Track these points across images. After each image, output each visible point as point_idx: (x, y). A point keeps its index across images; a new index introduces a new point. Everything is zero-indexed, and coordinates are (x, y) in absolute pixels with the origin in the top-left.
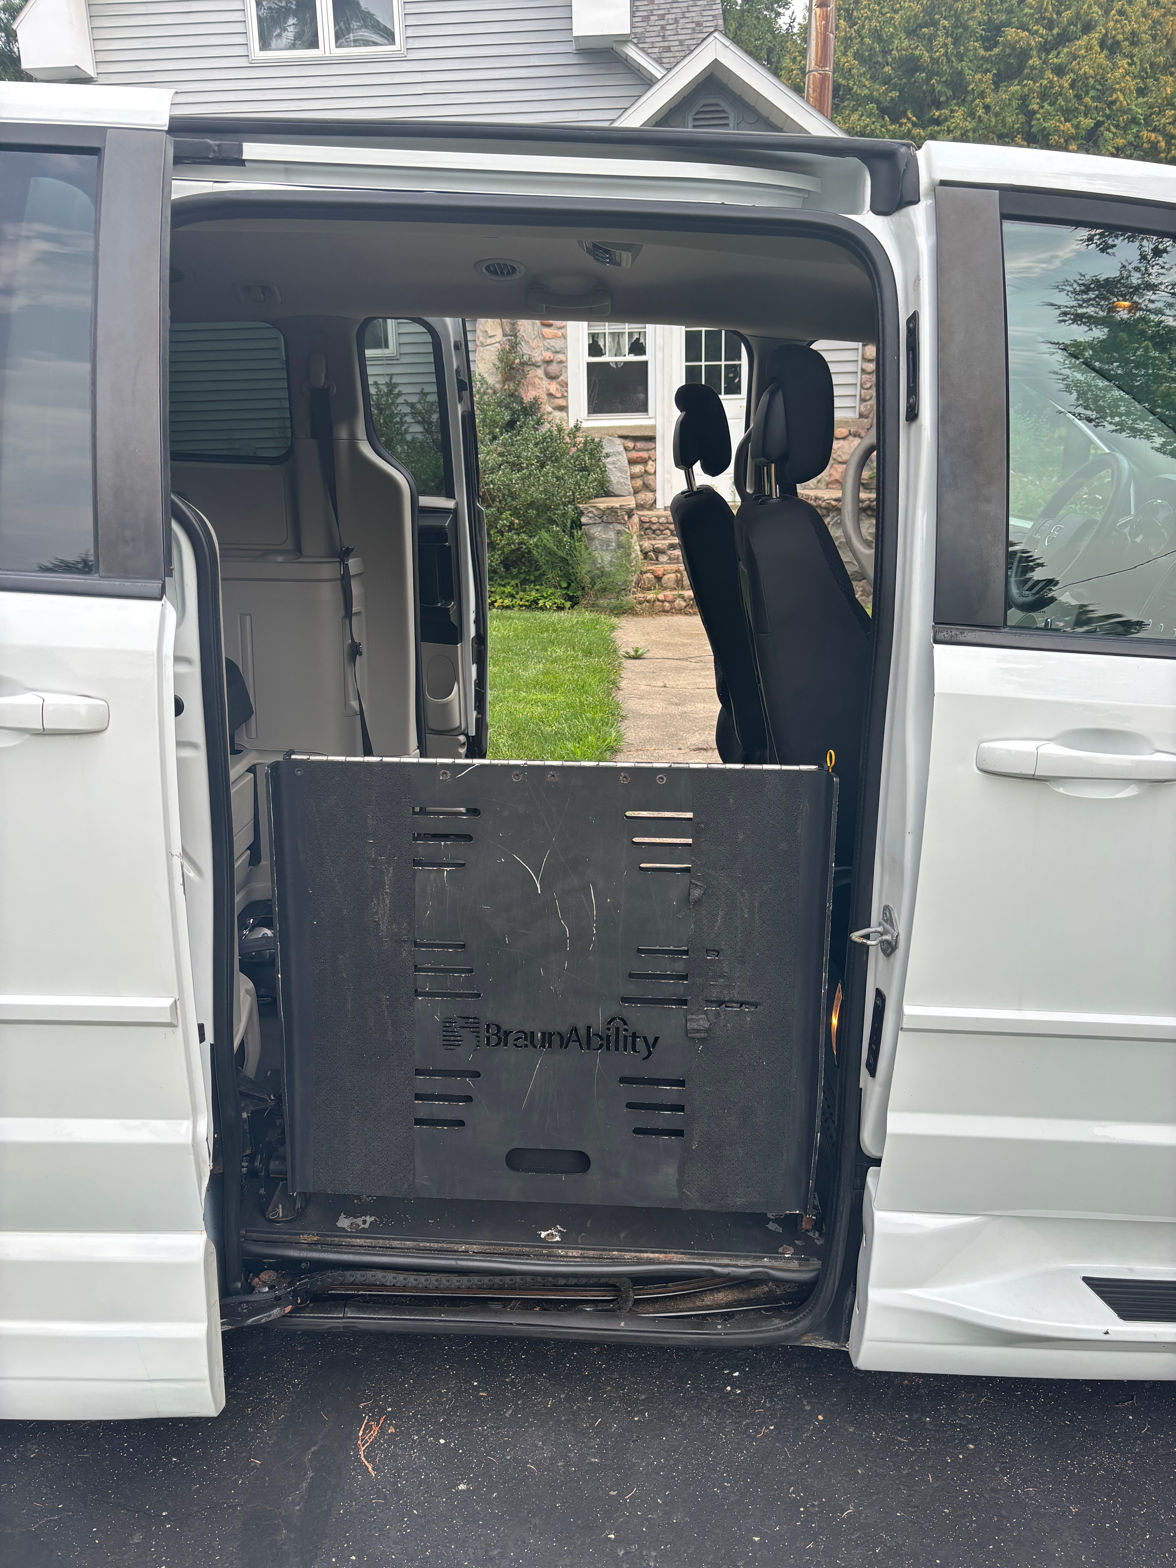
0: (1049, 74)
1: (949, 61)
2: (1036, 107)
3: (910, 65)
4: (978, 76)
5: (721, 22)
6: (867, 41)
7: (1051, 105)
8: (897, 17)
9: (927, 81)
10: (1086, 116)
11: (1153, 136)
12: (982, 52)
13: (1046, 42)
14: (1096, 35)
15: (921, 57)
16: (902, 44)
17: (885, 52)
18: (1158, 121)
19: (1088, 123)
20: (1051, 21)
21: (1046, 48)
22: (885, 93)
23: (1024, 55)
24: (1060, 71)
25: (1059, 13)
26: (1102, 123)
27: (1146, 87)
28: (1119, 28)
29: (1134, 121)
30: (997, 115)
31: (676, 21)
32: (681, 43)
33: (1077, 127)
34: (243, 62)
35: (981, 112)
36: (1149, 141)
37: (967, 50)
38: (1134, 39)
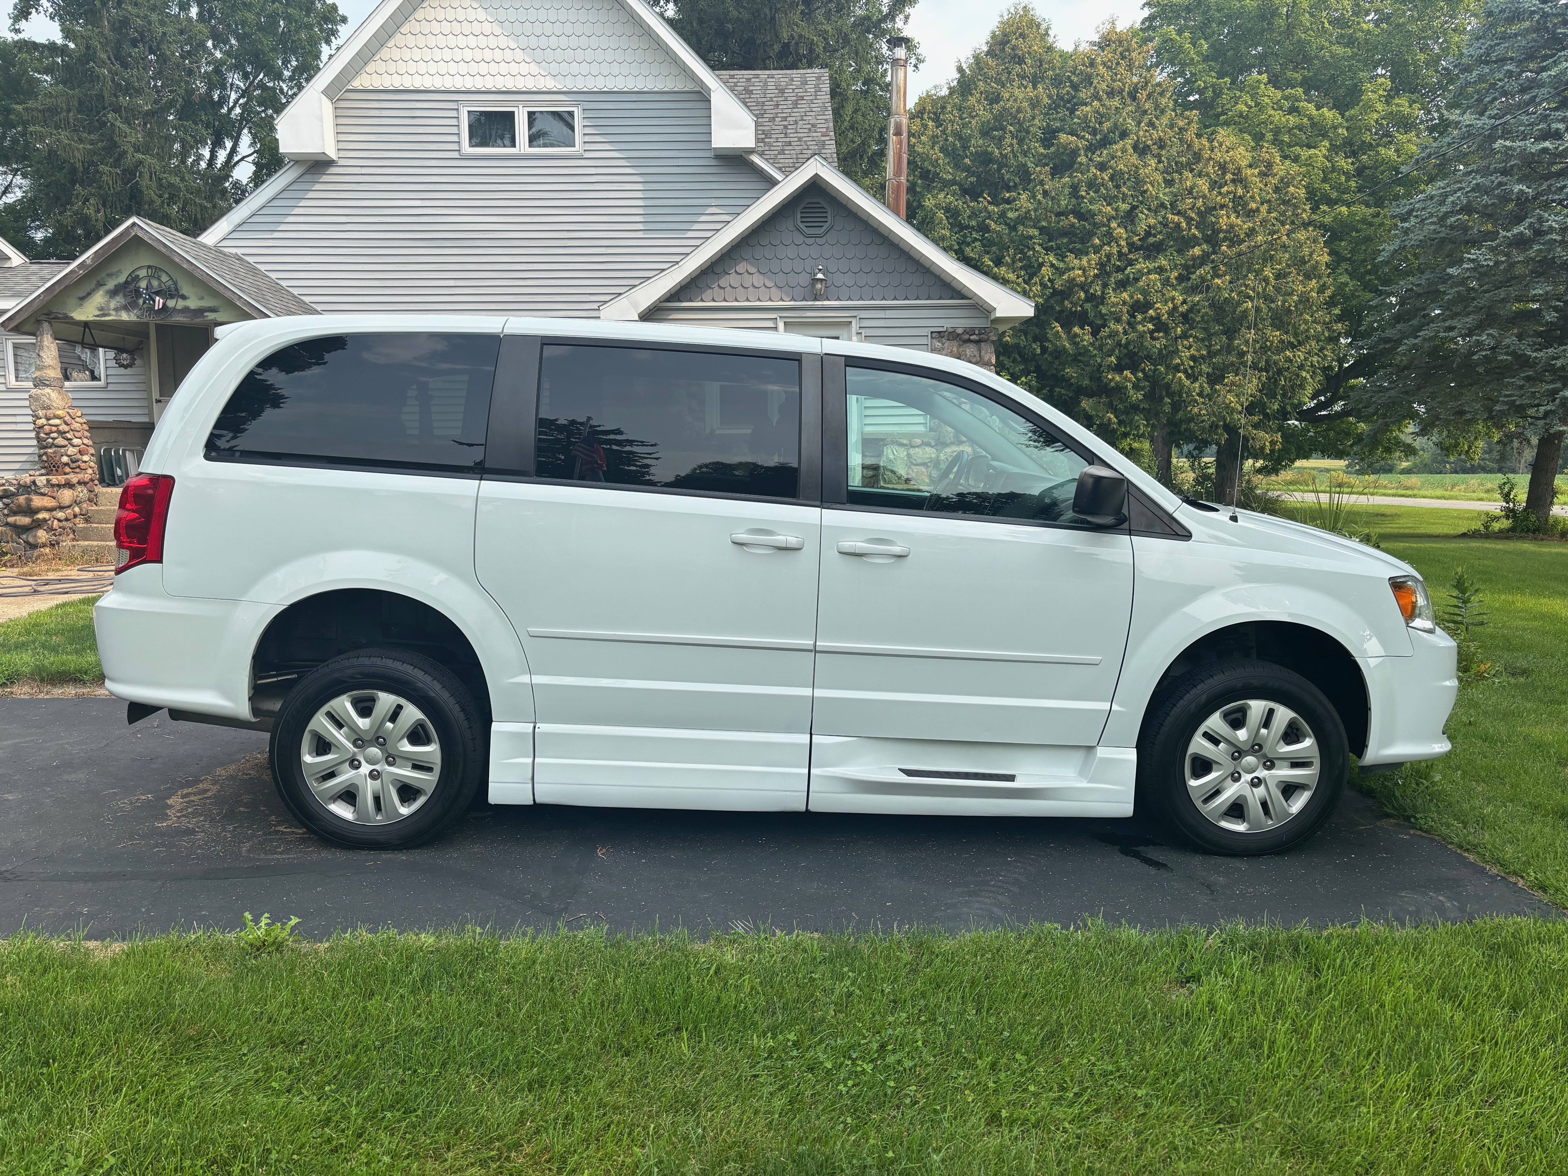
0: (1093, 170)
1: (1015, 156)
2: (1083, 193)
3: (985, 158)
4: (1038, 169)
5: (831, 125)
6: (950, 139)
7: (1095, 192)
8: (974, 122)
9: (999, 170)
10: (1124, 201)
11: (1176, 218)
12: (1042, 150)
13: (1091, 144)
14: (1129, 142)
15: (992, 153)
16: (977, 143)
17: (965, 147)
18: (1181, 206)
19: (1125, 207)
20: (1095, 129)
21: (1091, 148)
22: (967, 177)
23: (1075, 153)
24: (1102, 167)
25: (1100, 123)
26: (1137, 207)
27: (1173, 180)
28: (1149, 136)
29: (1163, 205)
30: (1053, 199)
31: (796, 122)
32: (800, 139)
33: (1117, 210)
34: (456, 155)
35: (1039, 197)
36: (1173, 222)
37: (1029, 148)
38: (1161, 144)
